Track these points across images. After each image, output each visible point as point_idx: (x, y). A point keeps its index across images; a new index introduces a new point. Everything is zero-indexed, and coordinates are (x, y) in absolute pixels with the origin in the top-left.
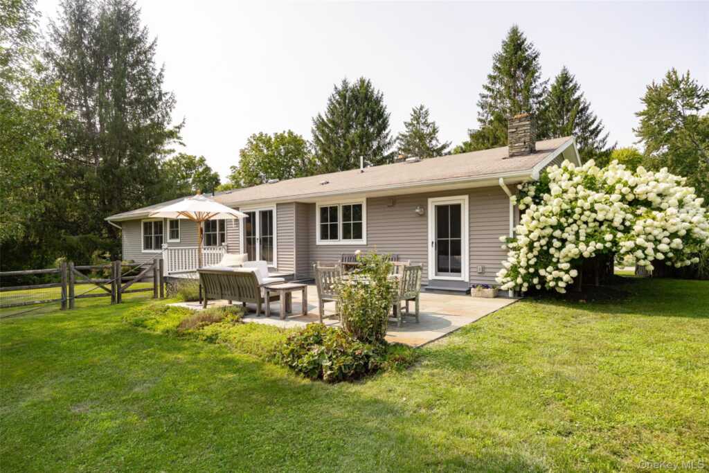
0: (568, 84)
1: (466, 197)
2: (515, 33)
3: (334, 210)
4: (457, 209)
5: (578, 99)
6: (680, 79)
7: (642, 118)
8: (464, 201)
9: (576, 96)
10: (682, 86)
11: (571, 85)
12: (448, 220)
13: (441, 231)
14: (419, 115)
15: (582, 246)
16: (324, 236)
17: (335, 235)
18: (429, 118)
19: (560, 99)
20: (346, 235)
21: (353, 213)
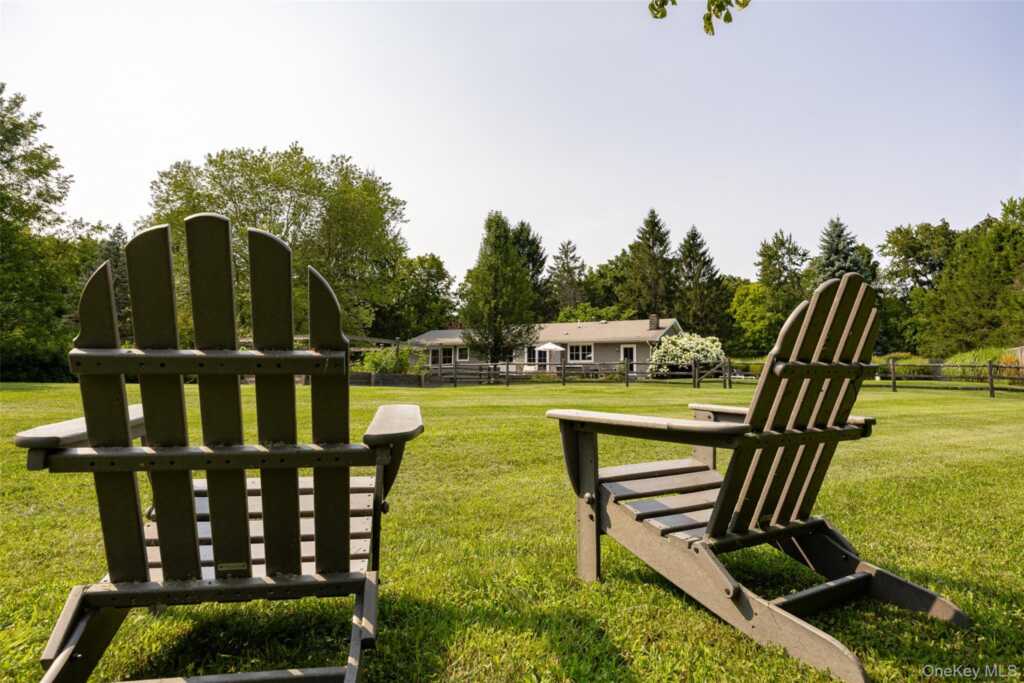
0: (697, 240)
1: (635, 346)
2: (653, 215)
3: (577, 348)
4: (631, 349)
5: (704, 253)
6: (785, 238)
7: (760, 267)
9: (701, 251)
10: (787, 245)
11: (699, 240)
12: (628, 353)
13: (626, 358)
14: (567, 249)
16: (572, 358)
17: (577, 358)
18: (577, 253)
19: (690, 251)
20: (584, 358)
21: (587, 349)
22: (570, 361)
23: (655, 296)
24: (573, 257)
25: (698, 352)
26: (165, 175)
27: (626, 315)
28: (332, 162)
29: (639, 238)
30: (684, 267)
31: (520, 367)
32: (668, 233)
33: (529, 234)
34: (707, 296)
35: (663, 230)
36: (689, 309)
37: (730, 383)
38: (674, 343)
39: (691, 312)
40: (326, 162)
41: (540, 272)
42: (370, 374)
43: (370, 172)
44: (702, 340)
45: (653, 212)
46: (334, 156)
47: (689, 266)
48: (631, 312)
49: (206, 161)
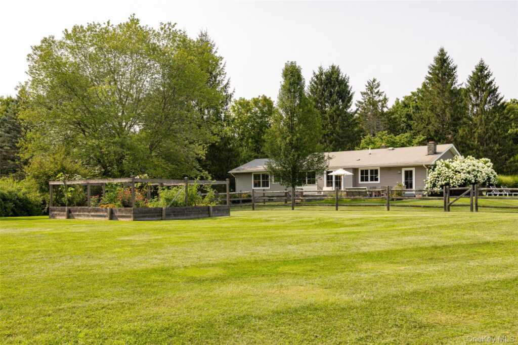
0: (484, 72)
1: (414, 168)
2: (442, 53)
3: (367, 171)
4: (411, 172)
8: (413, 170)
9: (488, 81)
11: (486, 72)
12: (409, 175)
13: (406, 178)
14: (372, 86)
15: (443, 182)
16: (362, 180)
17: (367, 180)
18: (381, 89)
19: (478, 83)
20: (372, 180)
21: (374, 172)
22: (360, 182)
23: (442, 123)
24: (378, 92)
25: (469, 173)
26: (36, 48)
27: (417, 141)
28: (162, 29)
29: (430, 73)
30: (472, 96)
31: (320, 188)
32: (455, 68)
33: (338, 75)
34: (492, 120)
35: (451, 65)
36: (475, 132)
37: (477, 206)
38: (448, 166)
39: (476, 134)
40: (157, 28)
41: (349, 107)
42: (162, 208)
43: (204, 33)
44: (475, 161)
45: (442, 50)
46: (162, 24)
47: (476, 94)
48: (420, 138)
49: (63, 36)
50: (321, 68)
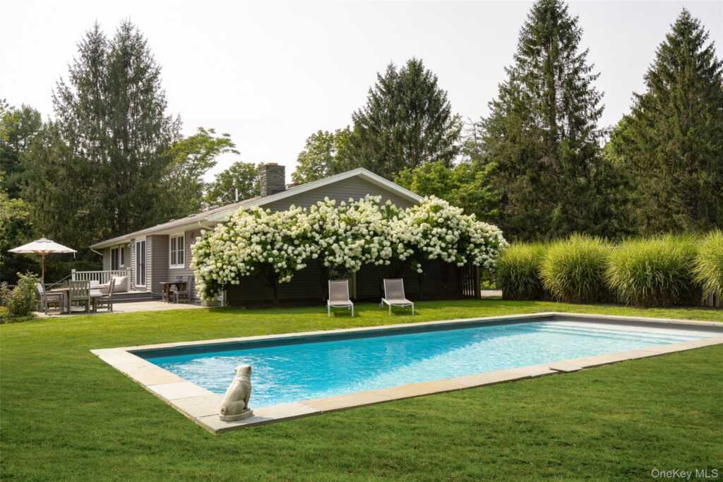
50: (391, 68)
